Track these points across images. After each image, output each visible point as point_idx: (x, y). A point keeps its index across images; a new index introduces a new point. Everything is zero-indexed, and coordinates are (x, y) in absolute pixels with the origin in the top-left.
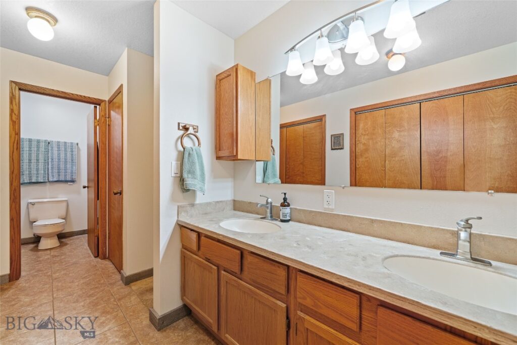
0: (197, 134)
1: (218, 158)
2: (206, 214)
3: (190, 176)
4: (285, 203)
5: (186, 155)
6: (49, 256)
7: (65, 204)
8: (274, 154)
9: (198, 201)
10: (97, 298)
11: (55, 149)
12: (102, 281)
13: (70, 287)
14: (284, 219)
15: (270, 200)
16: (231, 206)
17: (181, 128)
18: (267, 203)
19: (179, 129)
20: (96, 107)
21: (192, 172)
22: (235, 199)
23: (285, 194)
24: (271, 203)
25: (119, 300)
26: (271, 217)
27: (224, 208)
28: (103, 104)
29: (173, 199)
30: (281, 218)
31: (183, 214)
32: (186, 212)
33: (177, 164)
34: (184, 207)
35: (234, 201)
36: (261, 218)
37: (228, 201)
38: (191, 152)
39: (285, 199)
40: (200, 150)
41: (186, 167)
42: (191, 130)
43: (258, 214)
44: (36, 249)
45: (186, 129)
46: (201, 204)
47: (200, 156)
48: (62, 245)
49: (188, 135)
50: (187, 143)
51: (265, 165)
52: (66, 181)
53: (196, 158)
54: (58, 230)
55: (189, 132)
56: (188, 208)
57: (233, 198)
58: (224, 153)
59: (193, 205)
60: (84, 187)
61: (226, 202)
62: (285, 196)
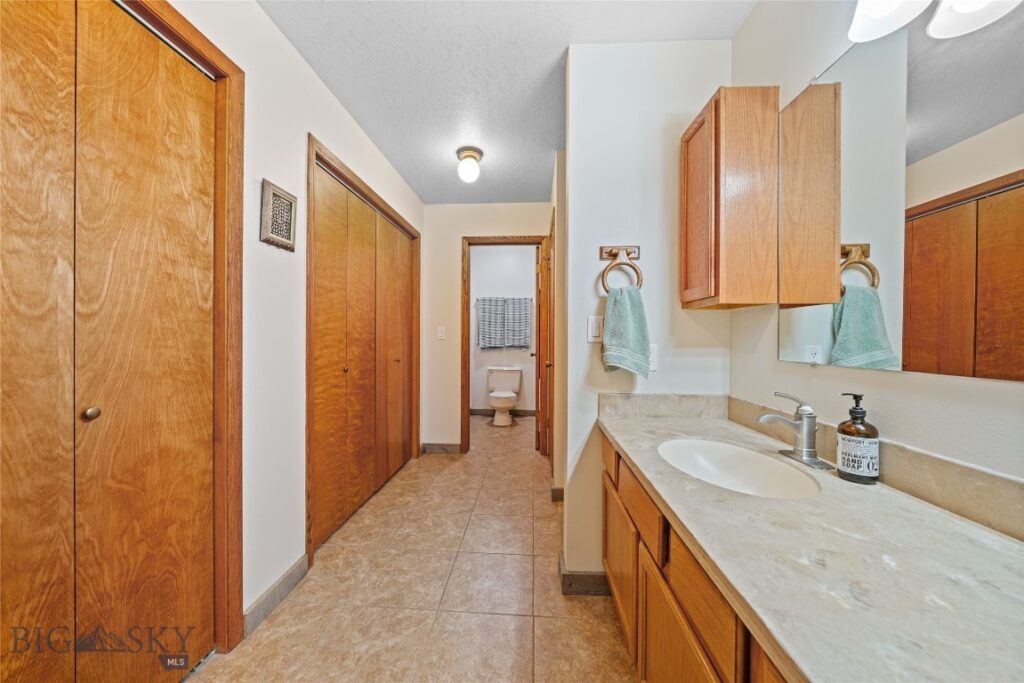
0: (635, 262)
1: (686, 304)
2: (655, 416)
3: (614, 342)
4: (857, 424)
5: (610, 304)
6: (497, 435)
7: (518, 375)
8: (873, 285)
9: (638, 390)
10: (516, 505)
11: (511, 306)
12: (530, 485)
13: (500, 479)
14: (849, 470)
15: (807, 409)
16: (723, 409)
17: (605, 255)
18: (799, 417)
19: (601, 258)
20: (538, 248)
21: (617, 334)
22: (732, 396)
23: (857, 398)
24: (812, 418)
25: (538, 518)
26: (813, 455)
27: (702, 412)
28: (544, 242)
29: (589, 380)
30: (839, 465)
31: (608, 409)
32: (614, 406)
33: (597, 320)
34: (609, 397)
35: (730, 398)
36: (783, 453)
37: (714, 397)
38: (618, 297)
39: (857, 415)
40: (638, 292)
41: (610, 324)
42: (622, 258)
43: (784, 441)
44: (491, 424)
45: (614, 256)
46: (644, 397)
47: (637, 305)
48: (514, 424)
49: (619, 267)
50: (616, 280)
51: (837, 315)
52: (521, 347)
53: (628, 308)
54: (510, 405)
55: (618, 261)
56: (620, 401)
57: (727, 392)
58: (695, 294)
59: (627, 396)
60: (532, 355)
61: (708, 399)
62: (857, 404)
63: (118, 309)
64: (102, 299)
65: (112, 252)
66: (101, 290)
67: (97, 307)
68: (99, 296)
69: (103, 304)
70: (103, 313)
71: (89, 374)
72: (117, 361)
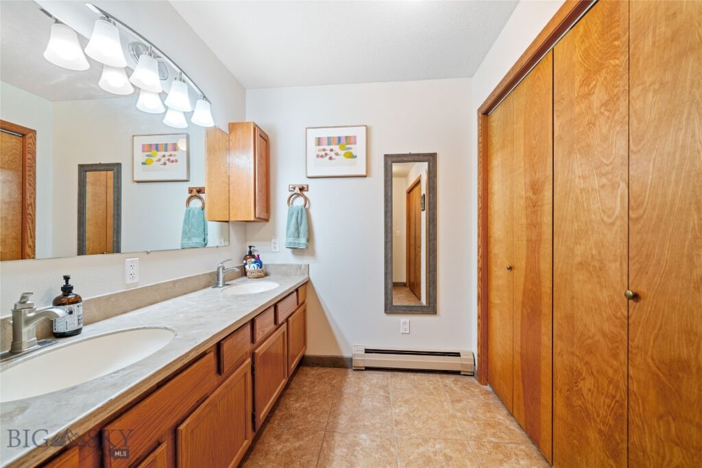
62: (67, 282)
63: (657, 211)
64: (645, 204)
65: (652, 162)
66: (645, 197)
67: (641, 211)
68: (643, 203)
69: (645, 209)
70: (645, 216)
71: (637, 266)
72: (655, 258)
